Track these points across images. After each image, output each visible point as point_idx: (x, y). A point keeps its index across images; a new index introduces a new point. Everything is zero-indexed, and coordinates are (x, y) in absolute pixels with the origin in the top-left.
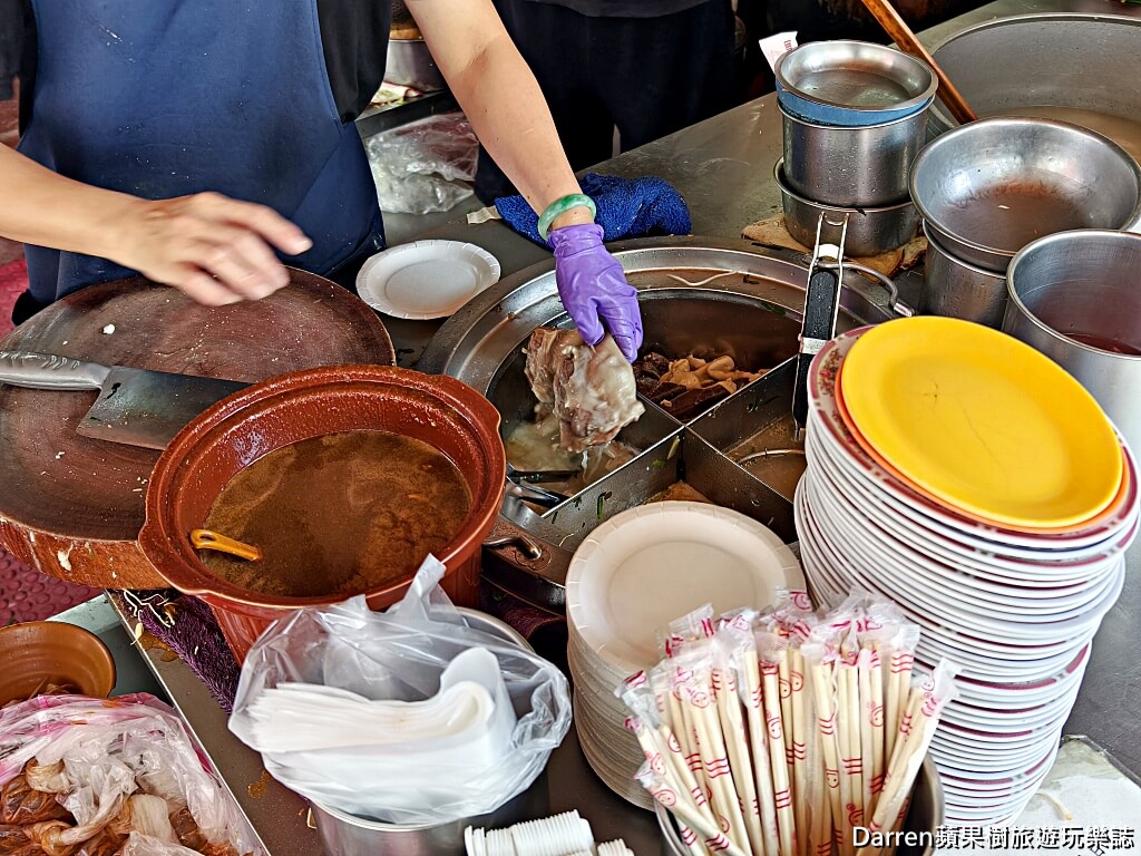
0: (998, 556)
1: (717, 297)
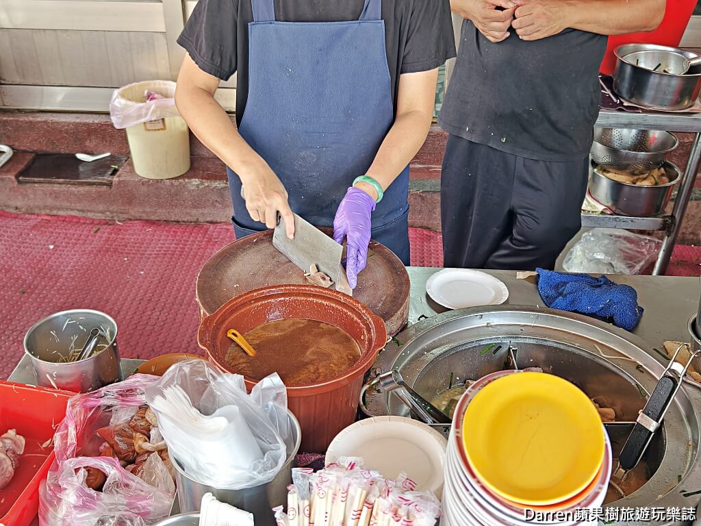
1: (614, 369)
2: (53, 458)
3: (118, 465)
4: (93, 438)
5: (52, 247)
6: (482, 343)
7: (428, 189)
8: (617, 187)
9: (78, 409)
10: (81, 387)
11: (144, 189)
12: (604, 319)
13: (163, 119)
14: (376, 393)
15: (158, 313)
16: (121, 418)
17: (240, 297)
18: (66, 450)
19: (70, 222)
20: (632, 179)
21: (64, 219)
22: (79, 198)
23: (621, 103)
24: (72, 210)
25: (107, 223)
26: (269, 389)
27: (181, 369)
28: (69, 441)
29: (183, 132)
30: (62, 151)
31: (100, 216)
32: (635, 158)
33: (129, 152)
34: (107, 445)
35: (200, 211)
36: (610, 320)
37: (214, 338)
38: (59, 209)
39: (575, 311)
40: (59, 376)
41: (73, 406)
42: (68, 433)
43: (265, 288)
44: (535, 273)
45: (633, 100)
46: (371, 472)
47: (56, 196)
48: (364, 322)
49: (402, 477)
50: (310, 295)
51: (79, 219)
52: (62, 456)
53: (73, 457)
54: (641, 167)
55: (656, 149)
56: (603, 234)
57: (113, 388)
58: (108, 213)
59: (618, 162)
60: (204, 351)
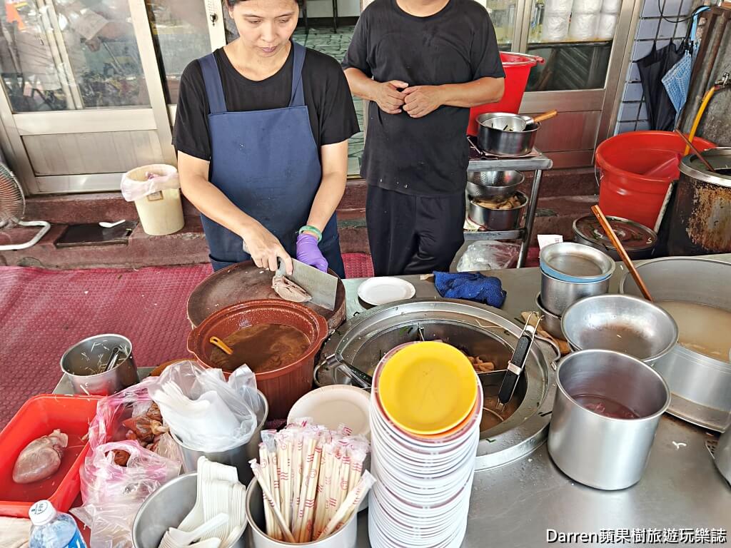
0: (391, 436)
1: (489, 335)
2: (89, 446)
3: (138, 445)
4: (121, 428)
5: (86, 292)
6: (399, 327)
7: (360, 225)
8: (487, 212)
9: (106, 408)
10: (109, 391)
11: (153, 243)
12: (481, 301)
13: (161, 192)
14: (325, 371)
15: (164, 333)
16: (140, 411)
17: (219, 312)
18: (98, 439)
19: (99, 273)
20: (496, 205)
21: (95, 271)
22: (105, 255)
23: (484, 154)
24: (100, 264)
25: (127, 271)
26: (241, 376)
27: (173, 369)
28: (100, 433)
29: (177, 200)
30: (89, 222)
31: (121, 266)
32: (497, 190)
33: (139, 218)
34: (132, 432)
35: (196, 255)
36: (485, 302)
37: (200, 344)
38: (90, 264)
39: (461, 298)
40: (90, 386)
41: (102, 406)
42: (100, 426)
43: (236, 305)
44: (432, 275)
45: (492, 151)
46: (319, 426)
47: (87, 255)
48: (311, 321)
49: (341, 427)
50: (269, 306)
51: (106, 270)
52: (96, 444)
53: (104, 443)
54: (501, 197)
55: (510, 183)
56: (482, 245)
57: (131, 390)
58: (127, 264)
59: (486, 194)
60: (193, 354)
